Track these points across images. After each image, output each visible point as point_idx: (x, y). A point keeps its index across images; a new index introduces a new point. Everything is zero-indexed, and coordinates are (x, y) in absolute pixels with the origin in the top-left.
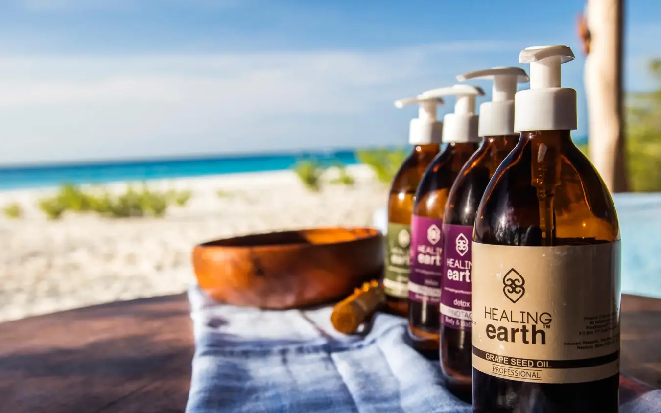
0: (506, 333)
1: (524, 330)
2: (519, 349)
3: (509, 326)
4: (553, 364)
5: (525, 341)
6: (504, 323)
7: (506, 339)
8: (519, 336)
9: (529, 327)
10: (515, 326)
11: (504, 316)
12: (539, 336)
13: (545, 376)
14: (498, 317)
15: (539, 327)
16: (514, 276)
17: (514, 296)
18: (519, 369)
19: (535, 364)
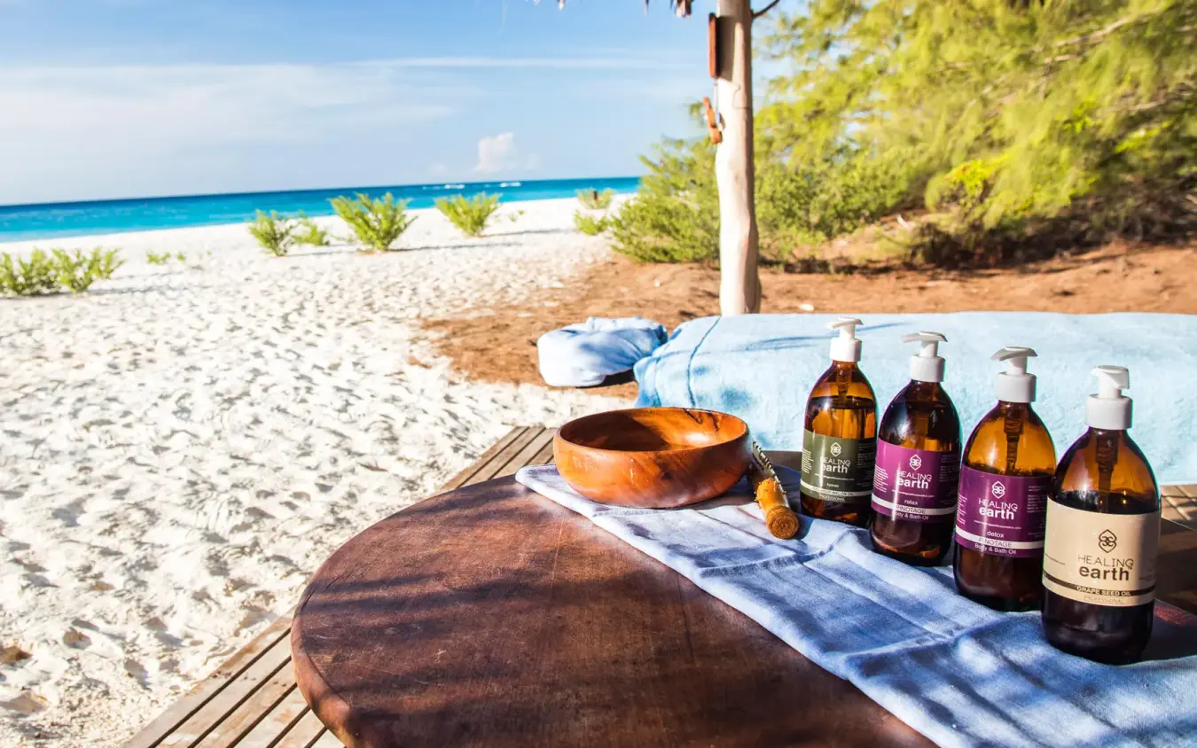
0: (1099, 573)
1: (1114, 571)
2: (1109, 584)
3: (1102, 569)
4: (1132, 593)
5: (1114, 578)
6: (1098, 566)
7: (1099, 577)
8: (1110, 575)
9: (1118, 570)
10: (1107, 569)
11: (1098, 560)
12: (1124, 575)
13: (1127, 602)
14: (1093, 562)
15: (1125, 568)
16: (1108, 535)
17: (1107, 548)
18: (1108, 598)
19: (1121, 593)
